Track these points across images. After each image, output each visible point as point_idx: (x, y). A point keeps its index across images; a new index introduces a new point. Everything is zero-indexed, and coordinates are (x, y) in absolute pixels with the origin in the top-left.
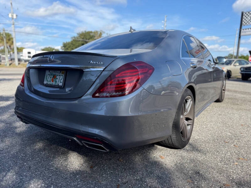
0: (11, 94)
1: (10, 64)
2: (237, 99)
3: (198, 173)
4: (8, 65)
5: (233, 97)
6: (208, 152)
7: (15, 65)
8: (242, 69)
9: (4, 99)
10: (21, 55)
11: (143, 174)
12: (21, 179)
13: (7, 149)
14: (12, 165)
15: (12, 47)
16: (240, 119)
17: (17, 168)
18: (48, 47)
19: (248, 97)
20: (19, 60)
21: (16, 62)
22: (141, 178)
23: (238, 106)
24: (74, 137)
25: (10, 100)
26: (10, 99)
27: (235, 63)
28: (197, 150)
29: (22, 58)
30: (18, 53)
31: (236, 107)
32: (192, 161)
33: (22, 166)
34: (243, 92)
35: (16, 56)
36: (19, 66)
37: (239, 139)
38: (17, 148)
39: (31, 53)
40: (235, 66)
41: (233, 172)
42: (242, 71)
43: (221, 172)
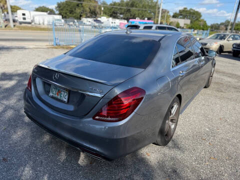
0: (13, 71)
1: (6, 26)
2: (222, 84)
3: (175, 171)
4: (4, 27)
5: (219, 82)
6: (186, 150)
7: (10, 27)
8: (234, 46)
9: (8, 77)
10: (15, 15)
11: (131, 171)
12: (36, 174)
13: (20, 141)
14: (27, 160)
15: (6, 6)
16: (220, 111)
17: (31, 163)
18: (42, 6)
19: (233, 81)
20: (14, 21)
21: (12, 24)
22: (130, 176)
23: (222, 93)
24: (78, 147)
25: (13, 80)
26: (14, 77)
27: (229, 37)
28: (178, 147)
29: (16, 18)
30: (12, 14)
31: (219, 94)
32: (172, 159)
33: (36, 160)
34: (230, 74)
35: (10, 16)
36: (14, 29)
37: (214, 136)
38: (29, 140)
39: (26, 14)
40: (228, 41)
41: (203, 172)
42: (234, 48)
43: (194, 171)
